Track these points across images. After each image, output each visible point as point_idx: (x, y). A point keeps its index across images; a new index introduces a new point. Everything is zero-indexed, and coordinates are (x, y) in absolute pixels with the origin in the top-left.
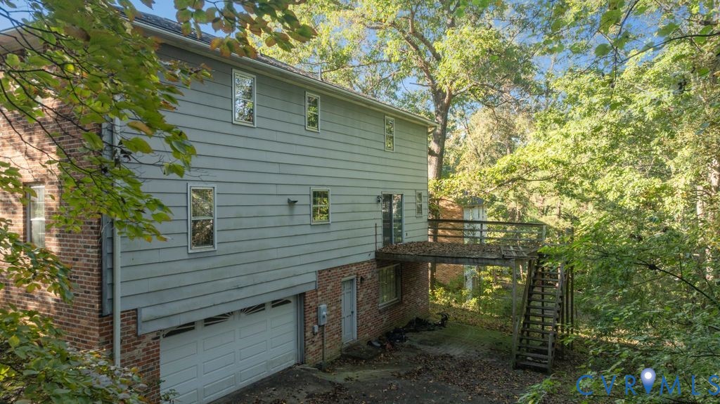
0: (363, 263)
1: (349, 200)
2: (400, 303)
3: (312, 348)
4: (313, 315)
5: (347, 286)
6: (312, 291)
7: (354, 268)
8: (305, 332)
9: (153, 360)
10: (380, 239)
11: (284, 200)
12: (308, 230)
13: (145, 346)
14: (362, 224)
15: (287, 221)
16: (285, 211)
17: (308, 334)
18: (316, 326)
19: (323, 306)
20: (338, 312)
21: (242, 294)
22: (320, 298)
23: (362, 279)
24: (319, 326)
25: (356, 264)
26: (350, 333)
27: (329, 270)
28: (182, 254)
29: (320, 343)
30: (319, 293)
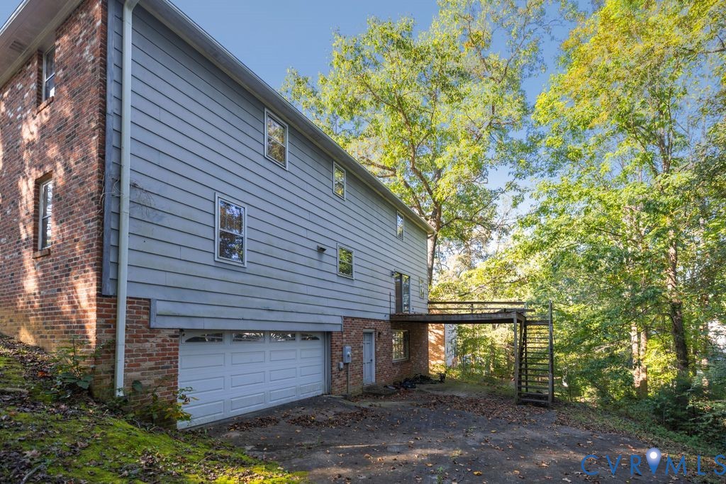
0: (380, 321)
1: (370, 266)
2: (408, 361)
3: (338, 382)
4: (338, 353)
5: (367, 338)
6: (338, 332)
7: (373, 323)
8: (332, 366)
9: (169, 358)
10: (393, 305)
11: (314, 246)
12: (335, 278)
13: (159, 341)
14: (380, 289)
15: (316, 264)
16: (315, 255)
17: (335, 369)
18: (342, 364)
19: (348, 347)
20: (360, 355)
21: (272, 316)
22: (345, 340)
23: (379, 333)
24: (345, 364)
25: (375, 320)
26: (370, 376)
27: (353, 318)
28: (208, 259)
29: (345, 379)
30: (344, 336)
